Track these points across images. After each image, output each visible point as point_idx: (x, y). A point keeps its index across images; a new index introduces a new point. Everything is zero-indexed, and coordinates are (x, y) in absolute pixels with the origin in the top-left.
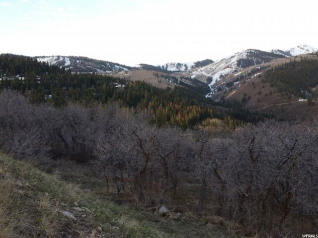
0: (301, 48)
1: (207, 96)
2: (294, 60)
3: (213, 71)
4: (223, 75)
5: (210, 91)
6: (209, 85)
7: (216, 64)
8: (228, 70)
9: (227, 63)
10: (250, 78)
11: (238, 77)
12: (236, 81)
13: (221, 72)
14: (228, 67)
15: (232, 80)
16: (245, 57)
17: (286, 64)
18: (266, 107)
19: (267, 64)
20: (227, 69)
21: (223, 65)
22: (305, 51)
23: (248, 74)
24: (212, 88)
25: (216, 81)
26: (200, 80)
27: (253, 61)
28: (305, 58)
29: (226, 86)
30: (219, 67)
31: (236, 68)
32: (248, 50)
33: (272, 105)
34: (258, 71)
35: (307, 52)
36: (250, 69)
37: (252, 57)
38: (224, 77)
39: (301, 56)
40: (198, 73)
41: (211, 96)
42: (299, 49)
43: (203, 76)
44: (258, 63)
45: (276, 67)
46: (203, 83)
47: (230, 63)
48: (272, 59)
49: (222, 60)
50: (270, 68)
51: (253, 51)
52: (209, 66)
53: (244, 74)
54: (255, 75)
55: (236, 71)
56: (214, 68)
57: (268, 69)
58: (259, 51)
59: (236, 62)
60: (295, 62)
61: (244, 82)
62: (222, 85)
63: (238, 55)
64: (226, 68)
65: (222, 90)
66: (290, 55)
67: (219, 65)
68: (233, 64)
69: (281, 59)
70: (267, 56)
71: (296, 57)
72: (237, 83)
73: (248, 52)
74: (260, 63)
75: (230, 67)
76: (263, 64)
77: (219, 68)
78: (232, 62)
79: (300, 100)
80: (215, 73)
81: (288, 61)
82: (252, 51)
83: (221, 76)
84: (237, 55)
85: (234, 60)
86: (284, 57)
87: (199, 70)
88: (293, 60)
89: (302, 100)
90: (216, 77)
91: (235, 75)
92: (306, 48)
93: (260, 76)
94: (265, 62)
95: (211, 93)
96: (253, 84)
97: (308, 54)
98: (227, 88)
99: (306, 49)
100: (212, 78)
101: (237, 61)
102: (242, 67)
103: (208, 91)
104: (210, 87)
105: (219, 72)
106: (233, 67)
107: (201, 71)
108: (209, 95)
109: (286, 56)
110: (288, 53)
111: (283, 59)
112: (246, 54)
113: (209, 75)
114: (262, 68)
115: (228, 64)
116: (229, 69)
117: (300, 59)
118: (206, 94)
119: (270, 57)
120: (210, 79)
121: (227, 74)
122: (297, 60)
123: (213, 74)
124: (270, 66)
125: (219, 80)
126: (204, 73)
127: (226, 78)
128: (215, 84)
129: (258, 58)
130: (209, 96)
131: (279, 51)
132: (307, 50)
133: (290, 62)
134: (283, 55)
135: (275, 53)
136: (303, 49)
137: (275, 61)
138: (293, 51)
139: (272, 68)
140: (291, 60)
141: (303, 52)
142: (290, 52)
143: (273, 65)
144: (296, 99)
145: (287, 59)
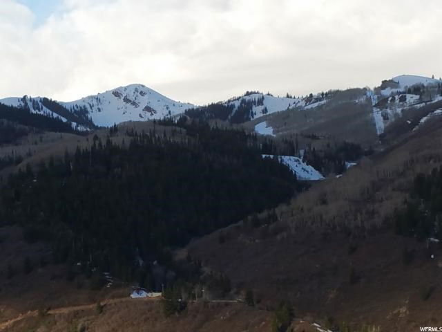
0: (126, 100)
2: (109, 142)
17: (80, 156)
18: (10, 322)
19: (6, 151)
22: (140, 109)
28: (145, 136)
33: (36, 313)
35: (148, 116)
42: (121, 102)
45: (42, 164)
50: (22, 166)
57: (15, 170)
60: (112, 150)
66: (89, 123)
69: (59, 134)
70: (5, 122)
71: (114, 130)
79: (134, 296)
81: (86, 145)
86: (66, 128)
88: (104, 143)
89: (144, 294)
92: (143, 101)
97: (154, 121)
99: (142, 106)
109: (74, 124)
110: (79, 113)
117: (128, 140)
119: (18, 126)
122: (117, 140)
124: (19, 160)
131: (46, 102)
132: (148, 109)
133: (93, 148)
134: (64, 120)
135: (34, 112)
136: (134, 104)
137: (36, 143)
138: (99, 110)
139: (28, 166)
140: (97, 142)
141: (134, 115)
142: (87, 112)
143: (29, 155)
144: (121, 291)
145: (80, 137)
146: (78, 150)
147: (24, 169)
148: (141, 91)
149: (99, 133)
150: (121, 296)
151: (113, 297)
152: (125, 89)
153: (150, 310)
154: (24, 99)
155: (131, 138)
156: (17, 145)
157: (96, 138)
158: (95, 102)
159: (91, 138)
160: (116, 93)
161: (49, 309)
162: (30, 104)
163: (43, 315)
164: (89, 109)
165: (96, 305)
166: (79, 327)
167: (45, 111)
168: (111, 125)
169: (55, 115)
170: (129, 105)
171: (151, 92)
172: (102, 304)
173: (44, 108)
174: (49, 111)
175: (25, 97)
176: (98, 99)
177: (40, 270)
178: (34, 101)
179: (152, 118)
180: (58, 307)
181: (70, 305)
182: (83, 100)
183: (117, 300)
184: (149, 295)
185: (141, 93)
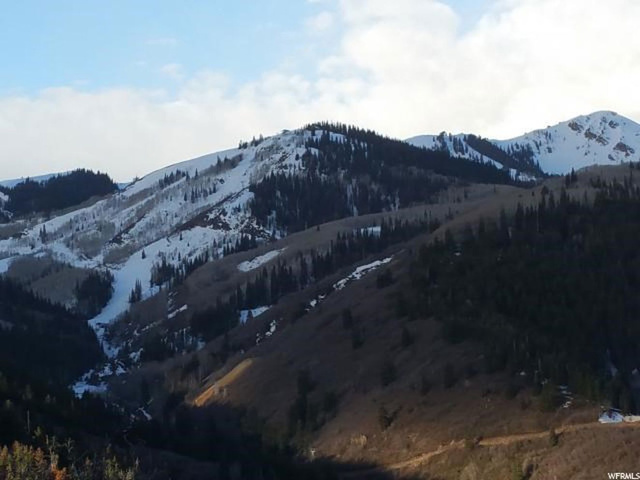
0: (589, 135)
1: (80, 389)
2: (564, 197)
3: (118, 240)
4: (175, 263)
5: (99, 359)
6: (92, 323)
7: (133, 199)
8: (201, 239)
9: (194, 197)
10: (329, 290)
11: (260, 284)
12: (251, 306)
13: (162, 246)
14: (199, 220)
15: (226, 299)
16: (294, 166)
17: (523, 218)
18: (425, 457)
19: (417, 213)
20: (198, 229)
21: (173, 207)
22: (609, 148)
23: (317, 261)
24: (108, 338)
25: (136, 297)
26: (38, 289)
27: (342, 191)
28: (617, 187)
29: (193, 333)
30: (150, 216)
31: (248, 229)
32: (312, 128)
33: (462, 444)
34: (371, 248)
35: (621, 158)
36: (324, 236)
37: (334, 170)
38: (179, 281)
39: (593, 177)
40: (25, 250)
41: (103, 388)
42: (581, 138)
43: (52, 268)
44: (370, 205)
45: (468, 230)
46: (58, 309)
47: (213, 199)
48: (443, 186)
49: (168, 180)
50: (440, 233)
51: (340, 137)
52: (91, 213)
53: (295, 266)
54: (358, 273)
55: (247, 247)
56: (118, 222)
57: (429, 239)
58: (370, 137)
59: (248, 196)
60: (570, 207)
61: (301, 311)
62: (171, 325)
63: (259, 157)
64: (190, 225)
65: (172, 353)
66: (535, 169)
67: (150, 206)
68: (229, 207)
69: (491, 187)
70: (415, 170)
71: (572, 179)
72: (258, 312)
73: (310, 144)
74: (376, 206)
75: (216, 224)
76: (395, 213)
77: (150, 226)
78: (224, 191)
79: (604, 420)
80: (130, 251)
81: (531, 201)
82: (333, 136)
83: (163, 273)
84: (250, 153)
85: (236, 182)
87: (33, 233)
88: (557, 197)
89: (619, 418)
90: (134, 275)
91: (246, 267)
92: (615, 136)
93: (383, 278)
94: (404, 204)
95: (107, 370)
96: (349, 320)
97: (631, 165)
98: (201, 345)
99: (613, 143)
100: (111, 279)
101: (252, 188)
102: (284, 222)
103: (88, 355)
104: (100, 332)
105: (152, 250)
106: (232, 220)
107: (45, 236)
108: (93, 381)
109: (513, 172)
110: (520, 156)
111: (503, 188)
112: (302, 151)
113: (91, 264)
114: (393, 237)
115: (202, 203)
116: (209, 229)
117: (592, 193)
118: (76, 377)
119: (434, 177)
120: (98, 289)
121: (199, 262)
122: (576, 194)
123: (117, 258)
124: (435, 225)
125: (147, 291)
126: (58, 248)
127: (191, 281)
128: (126, 318)
129: (367, 178)
130: (93, 388)
131: (473, 141)
132: (621, 147)
133: (542, 206)
134: (499, 166)
135: (456, 155)
136: (600, 140)
137: (459, 200)
138: (550, 150)
139: (448, 233)
140: (547, 197)
141: (601, 156)
142: (532, 154)
143: (450, 217)
144: (585, 413)
145: (521, 191)
146: (520, 209)
147: (443, 238)
148: (611, 121)
149: (549, 184)
150: (584, 421)
151: (573, 422)
152: (588, 118)
153: (628, 441)
154: (441, 137)
155: (597, 190)
156: (431, 203)
157: (545, 191)
158: (543, 139)
159: (538, 191)
160: (574, 126)
161: (481, 439)
162: (450, 145)
163: (473, 447)
164: (534, 150)
165: (547, 433)
166: (525, 465)
167: (472, 154)
168: (567, 171)
169: (486, 159)
170: (593, 141)
171: (626, 122)
172: (557, 432)
173: (470, 149)
174: (477, 154)
175: (442, 134)
176: (547, 134)
177: (467, 383)
178: (454, 140)
179: (627, 160)
180: (494, 435)
181: (510, 433)
182: (526, 136)
183: (579, 427)
184: (627, 419)
185: (611, 123)
